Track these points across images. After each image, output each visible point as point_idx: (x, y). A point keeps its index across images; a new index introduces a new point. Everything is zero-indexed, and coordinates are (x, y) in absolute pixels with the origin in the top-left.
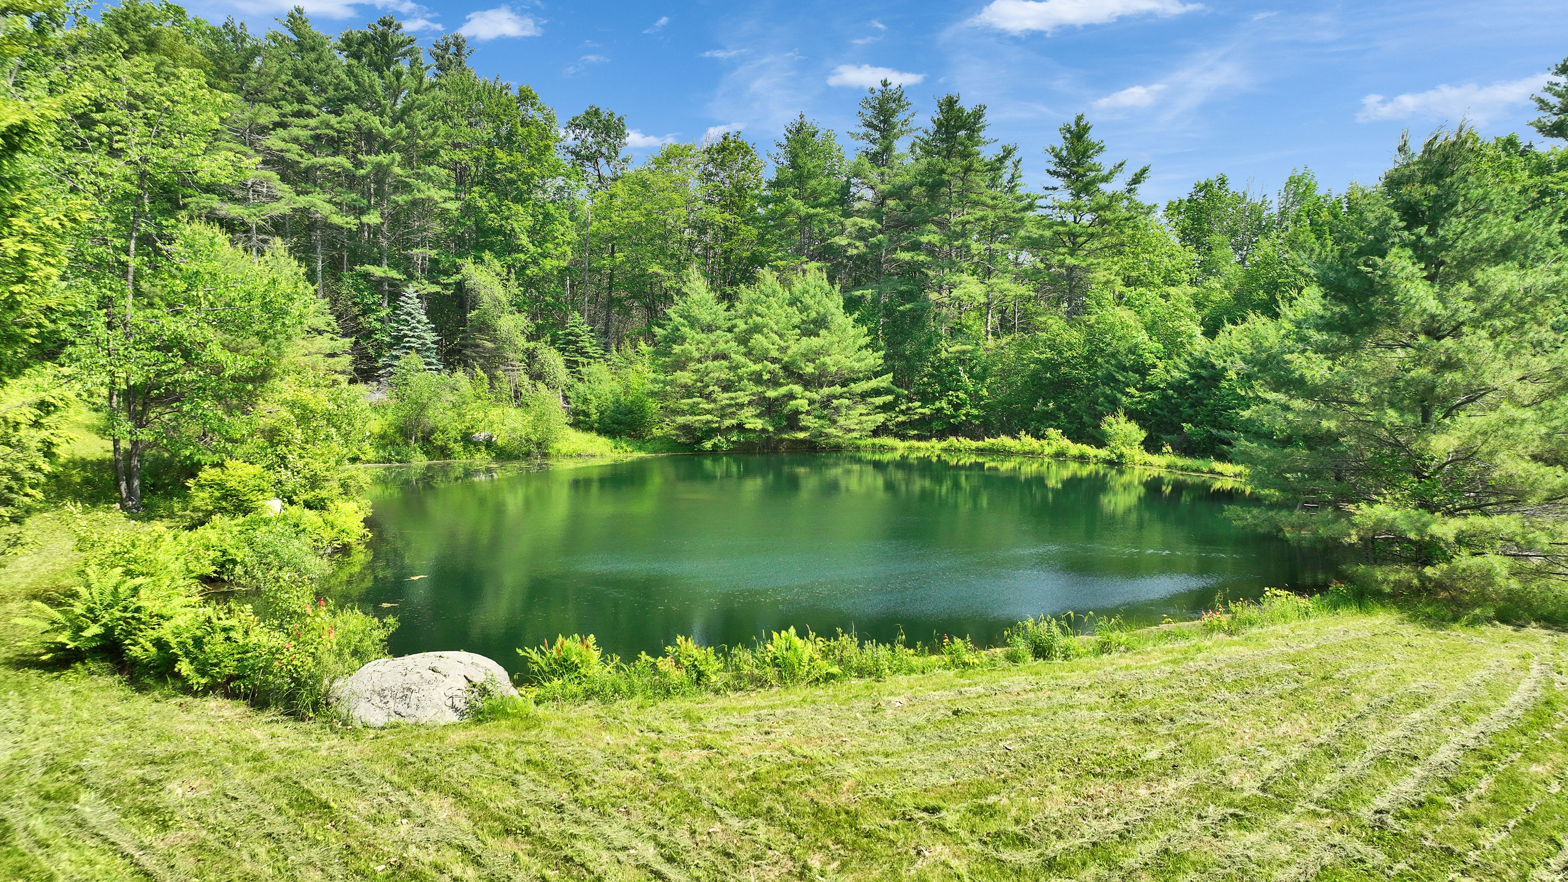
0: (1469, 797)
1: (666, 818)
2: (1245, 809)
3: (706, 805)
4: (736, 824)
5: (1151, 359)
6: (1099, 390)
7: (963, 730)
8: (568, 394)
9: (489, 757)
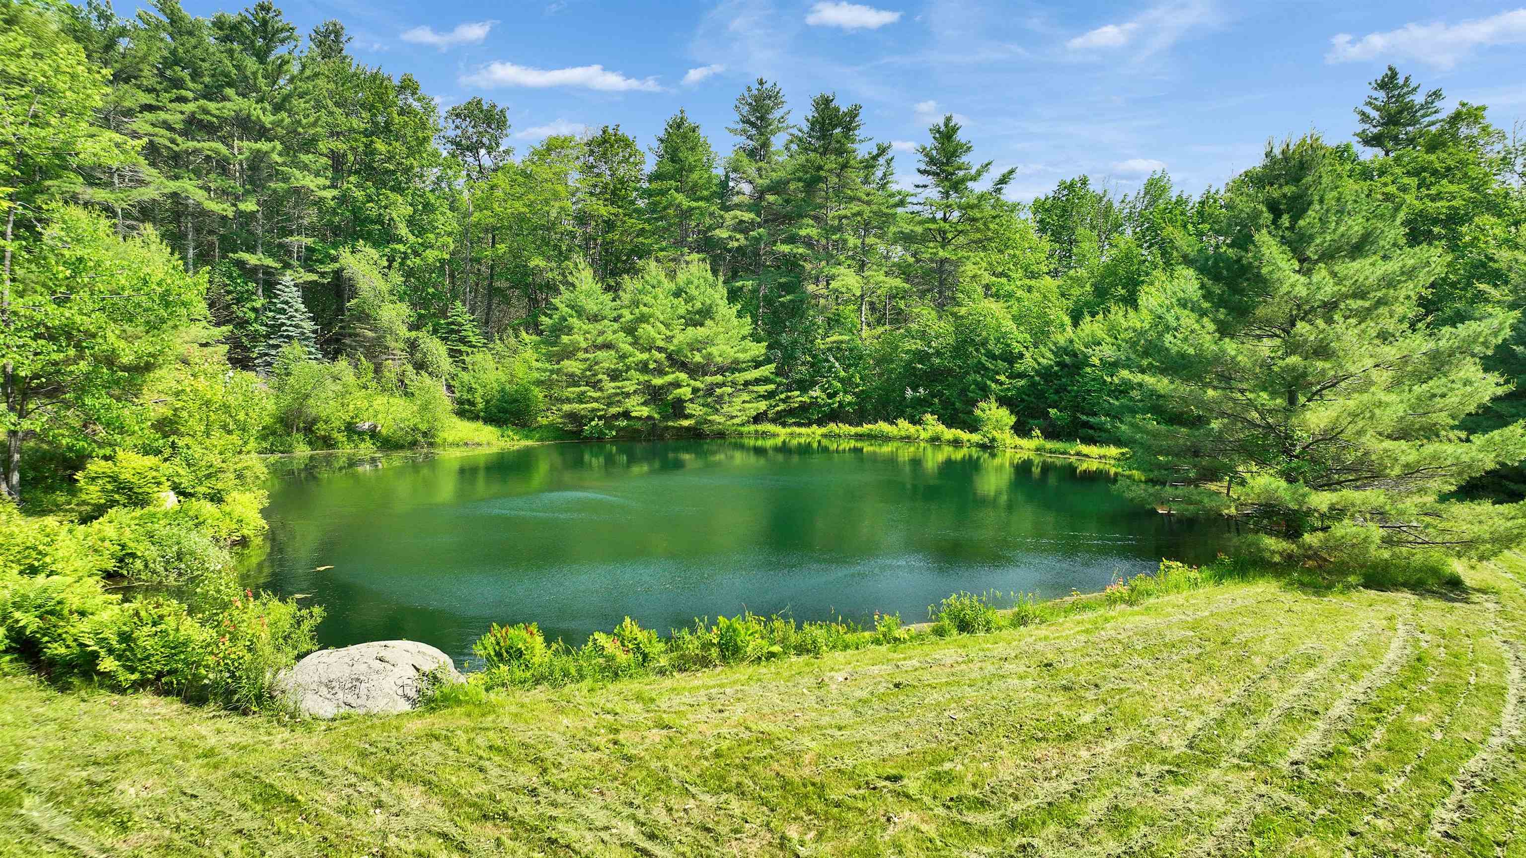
0: (1368, 746)
1: (641, 798)
2: (1178, 766)
3: (675, 782)
4: (709, 800)
5: (1017, 348)
6: (970, 378)
7: (907, 702)
8: (452, 383)
9: (451, 744)
